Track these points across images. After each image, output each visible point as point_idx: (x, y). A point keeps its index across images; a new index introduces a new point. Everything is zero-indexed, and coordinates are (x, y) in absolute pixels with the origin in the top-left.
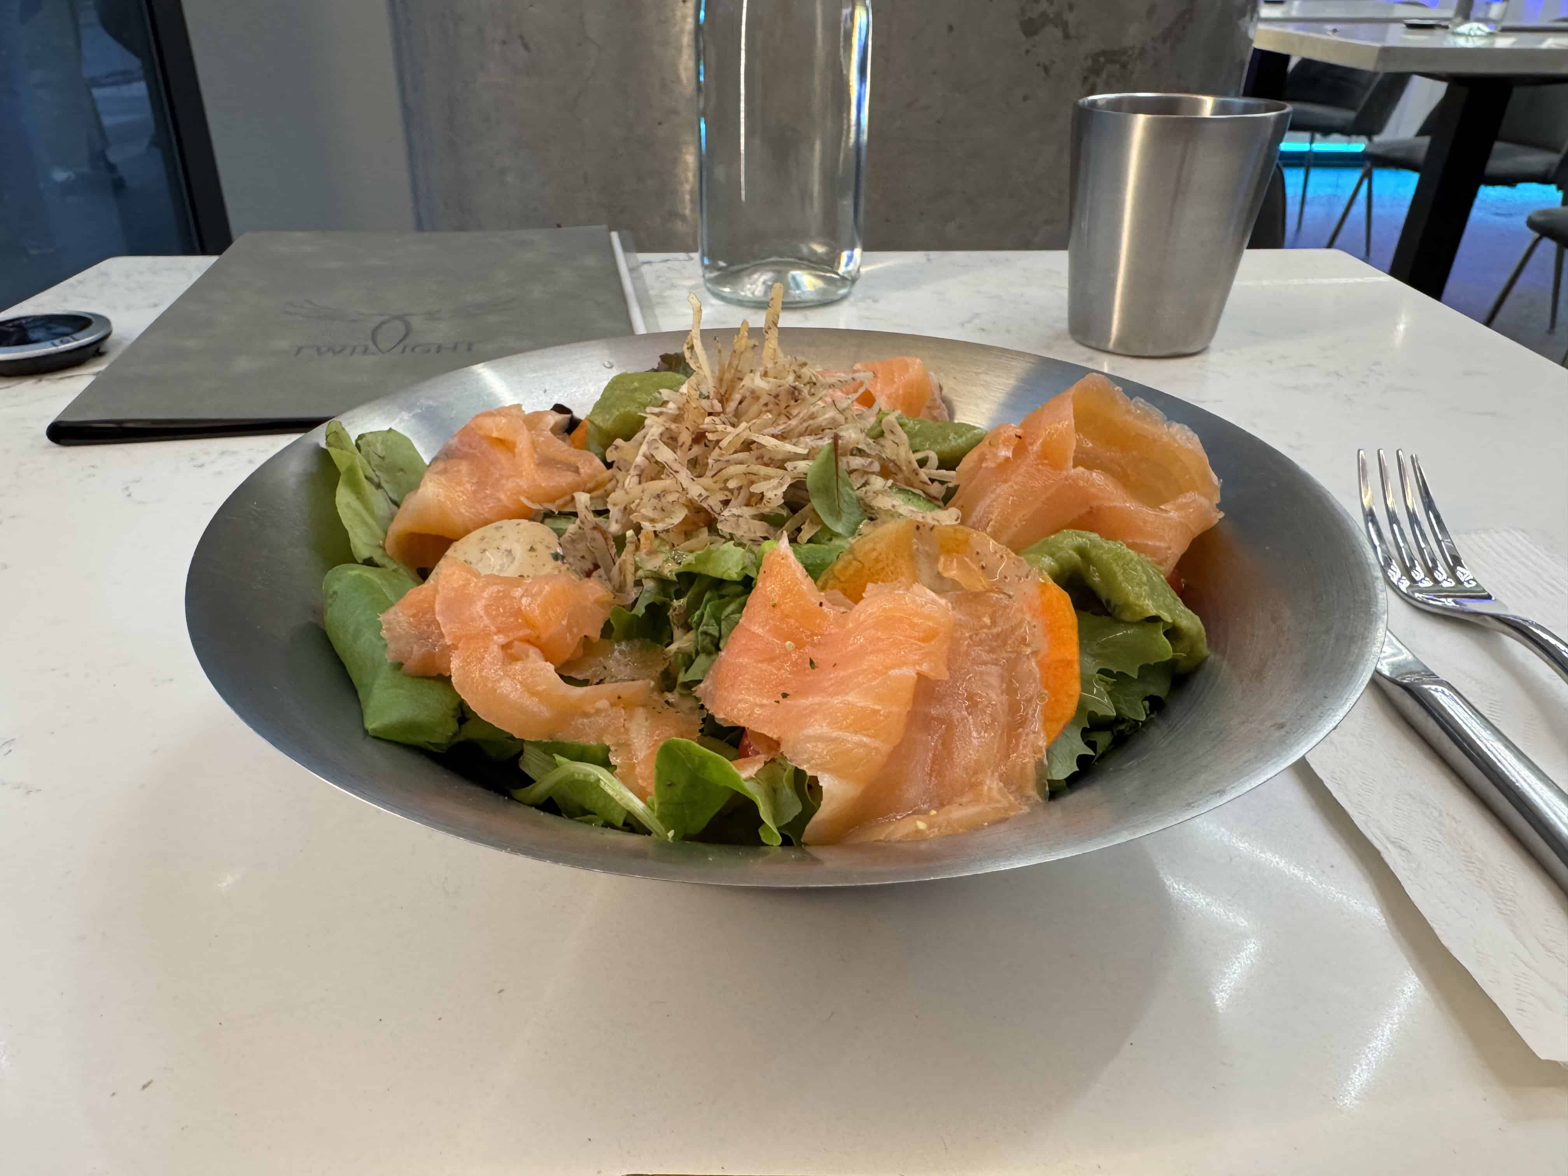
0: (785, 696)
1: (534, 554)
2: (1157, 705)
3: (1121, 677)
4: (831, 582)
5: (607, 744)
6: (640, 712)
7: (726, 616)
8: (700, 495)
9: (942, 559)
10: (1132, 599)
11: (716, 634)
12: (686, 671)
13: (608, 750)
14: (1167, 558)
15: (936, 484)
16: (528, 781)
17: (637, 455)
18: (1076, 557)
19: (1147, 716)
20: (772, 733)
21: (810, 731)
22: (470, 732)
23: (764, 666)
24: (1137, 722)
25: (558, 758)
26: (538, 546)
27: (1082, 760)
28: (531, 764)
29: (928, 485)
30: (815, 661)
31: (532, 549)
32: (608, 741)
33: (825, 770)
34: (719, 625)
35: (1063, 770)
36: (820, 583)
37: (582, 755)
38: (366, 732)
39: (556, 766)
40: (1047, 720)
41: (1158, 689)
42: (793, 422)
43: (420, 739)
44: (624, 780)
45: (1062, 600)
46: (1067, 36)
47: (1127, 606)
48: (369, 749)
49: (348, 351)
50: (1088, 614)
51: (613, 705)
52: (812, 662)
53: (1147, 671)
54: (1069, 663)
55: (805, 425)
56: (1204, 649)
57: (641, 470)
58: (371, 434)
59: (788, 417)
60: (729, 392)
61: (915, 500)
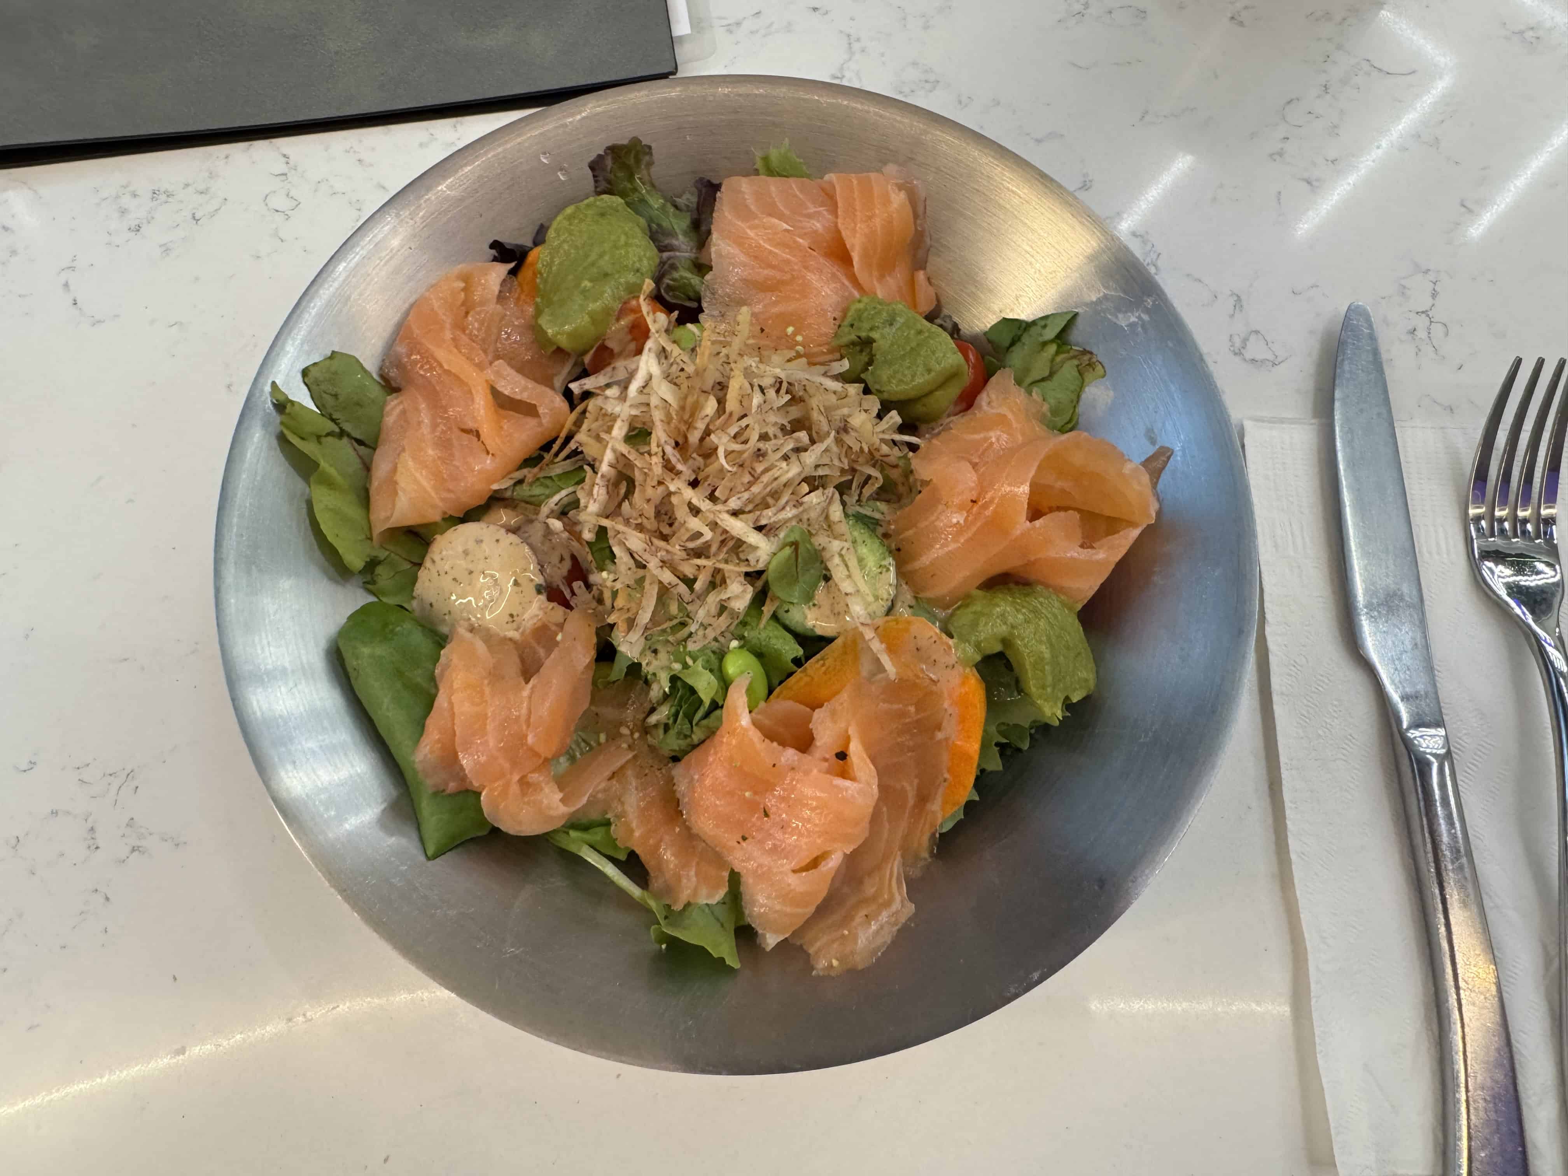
0: (744, 838)
1: (519, 589)
5: (608, 817)
6: (630, 774)
13: (610, 821)
17: (603, 460)
18: (1002, 640)
26: (521, 576)
31: (516, 583)
32: (608, 815)
34: (691, 725)
45: (977, 695)
51: (610, 779)
57: (608, 481)
58: (316, 368)
59: (753, 476)
60: (692, 415)
61: (868, 541)
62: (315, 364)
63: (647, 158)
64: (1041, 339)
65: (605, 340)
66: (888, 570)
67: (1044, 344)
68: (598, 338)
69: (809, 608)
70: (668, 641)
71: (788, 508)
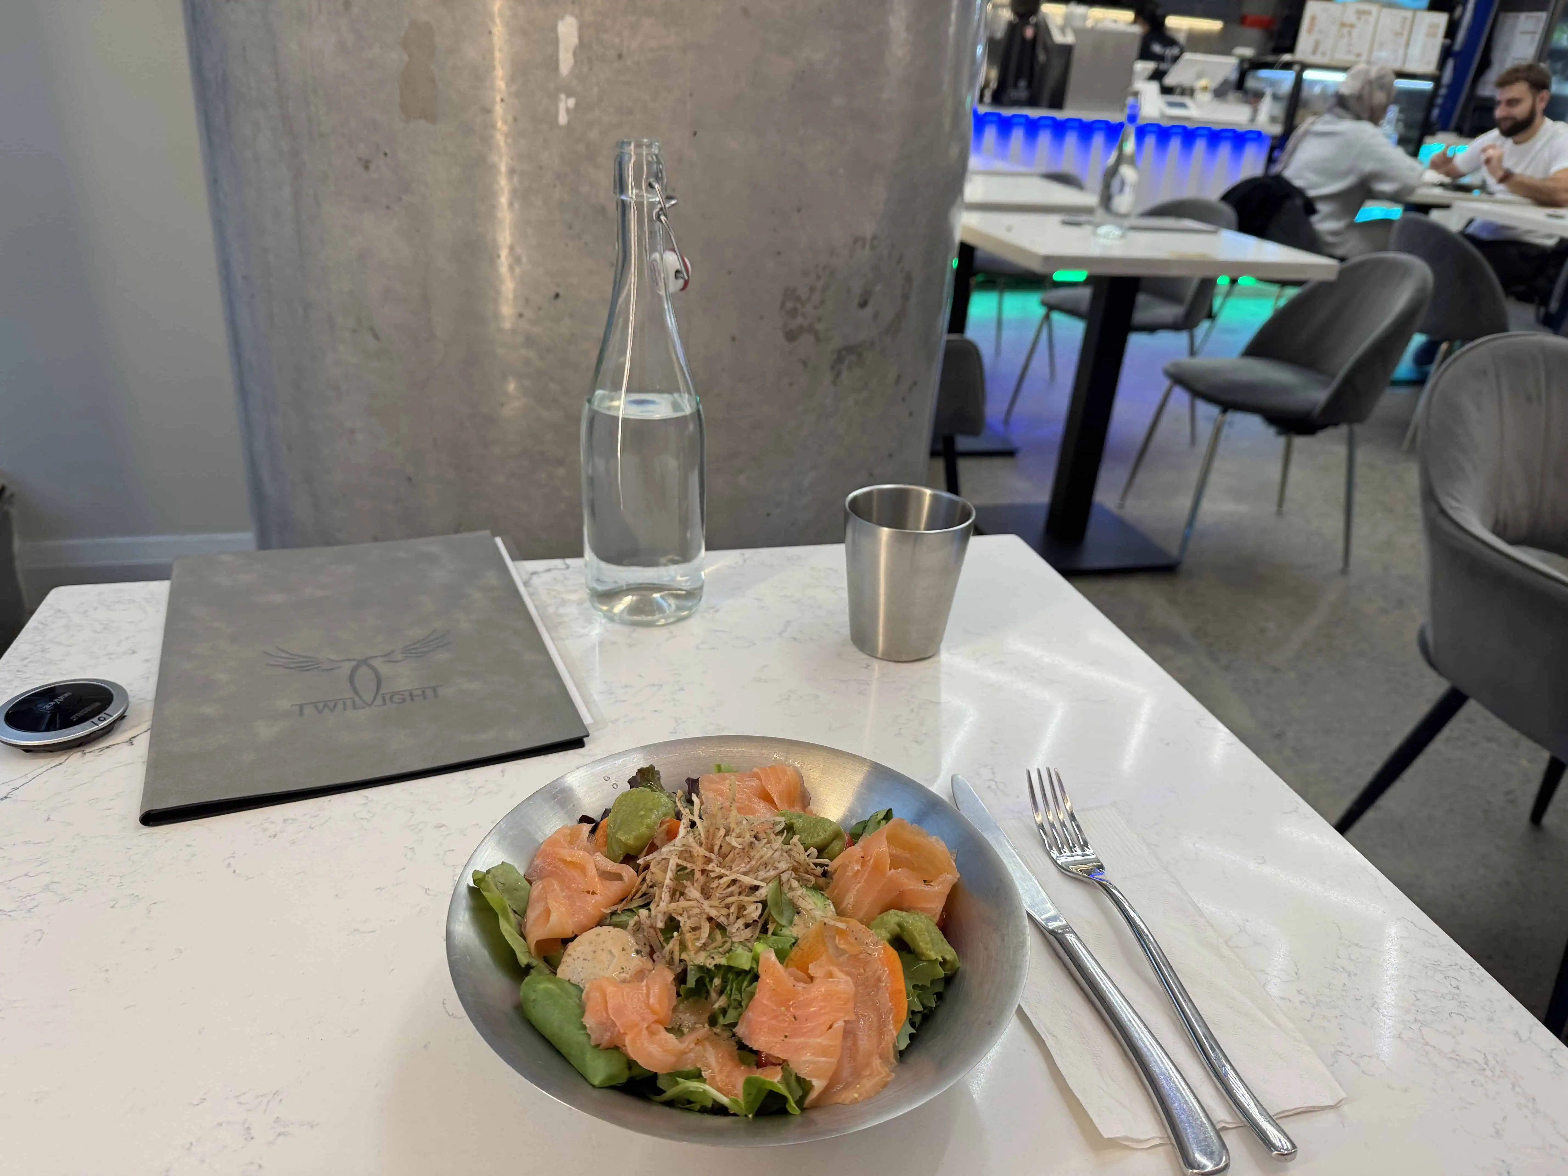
0: (786, 1037)
1: (624, 952)
2: (940, 996)
3: (922, 988)
4: (790, 963)
5: (699, 1067)
6: (707, 1044)
7: (744, 990)
8: (716, 916)
9: (837, 938)
10: (925, 951)
11: (740, 999)
12: (724, 1016)
13: (700, 1071)
14: (936, 913)
15: (818, 867)
16: (661, 1092)
17: (665, 878)
18: (898, 929)
19: (936, 1002)
20: (783, 1056)
21: (803, 1058)
22: (635, 1072)
23: (773, 1022)
24: (932, 1007)
25: (679, 1080)
26: (626, 947)
27: (912, 1037)
28: (661, 1084)
29: (814, 869)
30: (796, 1017)
31: (623, 949)
32: (699, 1066)
33: (815, 1077)
34: (741, 993)
35: (903, 1044)
36: (785, 964)
37: (689, 1076)
38: (594, 1086)
39: (677, 1083)
40: (896, 1022)
41: (939, 988)
42: (753, 862)
43: (614, 1083)
44: (711, 1085)
45: (893, 953)
46: (818, 339)
47: (922, 954)
48: (596, 1093)
49: (340, 706)
50: (904, 952)
51: (696, 1044)
52: (795, 1017)
53: (933, 982)
54: (900, 992)
55: (759, 862)
56: (958, 964)
57: (670, 888)
58: (494, 869)
59: (750, 858)
60: (713, 839)
61: (816, 895)
62: (493, 868)
63: (658, 776)
64: (877, 820)
65: (653, 839)
66: (829, 905)
67: (879, 822)
68: (649, 838)
69: (792, 927)
70: (719, 952)
71: (771, 871)
